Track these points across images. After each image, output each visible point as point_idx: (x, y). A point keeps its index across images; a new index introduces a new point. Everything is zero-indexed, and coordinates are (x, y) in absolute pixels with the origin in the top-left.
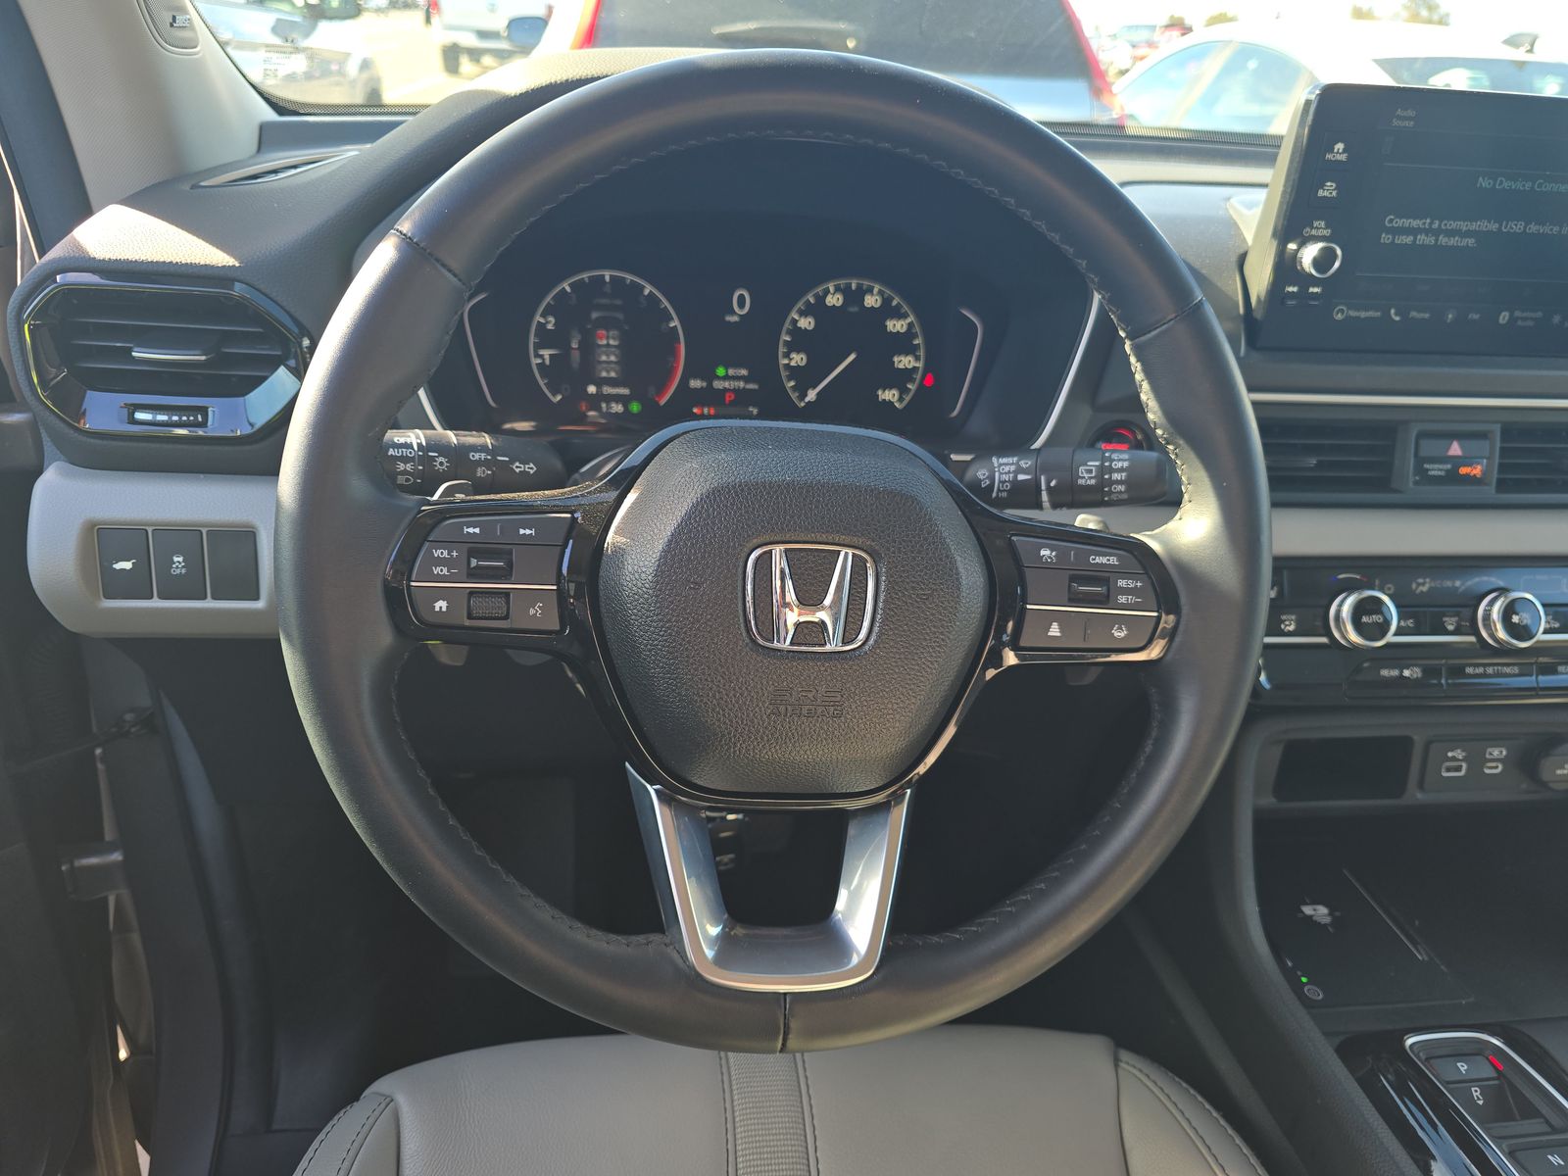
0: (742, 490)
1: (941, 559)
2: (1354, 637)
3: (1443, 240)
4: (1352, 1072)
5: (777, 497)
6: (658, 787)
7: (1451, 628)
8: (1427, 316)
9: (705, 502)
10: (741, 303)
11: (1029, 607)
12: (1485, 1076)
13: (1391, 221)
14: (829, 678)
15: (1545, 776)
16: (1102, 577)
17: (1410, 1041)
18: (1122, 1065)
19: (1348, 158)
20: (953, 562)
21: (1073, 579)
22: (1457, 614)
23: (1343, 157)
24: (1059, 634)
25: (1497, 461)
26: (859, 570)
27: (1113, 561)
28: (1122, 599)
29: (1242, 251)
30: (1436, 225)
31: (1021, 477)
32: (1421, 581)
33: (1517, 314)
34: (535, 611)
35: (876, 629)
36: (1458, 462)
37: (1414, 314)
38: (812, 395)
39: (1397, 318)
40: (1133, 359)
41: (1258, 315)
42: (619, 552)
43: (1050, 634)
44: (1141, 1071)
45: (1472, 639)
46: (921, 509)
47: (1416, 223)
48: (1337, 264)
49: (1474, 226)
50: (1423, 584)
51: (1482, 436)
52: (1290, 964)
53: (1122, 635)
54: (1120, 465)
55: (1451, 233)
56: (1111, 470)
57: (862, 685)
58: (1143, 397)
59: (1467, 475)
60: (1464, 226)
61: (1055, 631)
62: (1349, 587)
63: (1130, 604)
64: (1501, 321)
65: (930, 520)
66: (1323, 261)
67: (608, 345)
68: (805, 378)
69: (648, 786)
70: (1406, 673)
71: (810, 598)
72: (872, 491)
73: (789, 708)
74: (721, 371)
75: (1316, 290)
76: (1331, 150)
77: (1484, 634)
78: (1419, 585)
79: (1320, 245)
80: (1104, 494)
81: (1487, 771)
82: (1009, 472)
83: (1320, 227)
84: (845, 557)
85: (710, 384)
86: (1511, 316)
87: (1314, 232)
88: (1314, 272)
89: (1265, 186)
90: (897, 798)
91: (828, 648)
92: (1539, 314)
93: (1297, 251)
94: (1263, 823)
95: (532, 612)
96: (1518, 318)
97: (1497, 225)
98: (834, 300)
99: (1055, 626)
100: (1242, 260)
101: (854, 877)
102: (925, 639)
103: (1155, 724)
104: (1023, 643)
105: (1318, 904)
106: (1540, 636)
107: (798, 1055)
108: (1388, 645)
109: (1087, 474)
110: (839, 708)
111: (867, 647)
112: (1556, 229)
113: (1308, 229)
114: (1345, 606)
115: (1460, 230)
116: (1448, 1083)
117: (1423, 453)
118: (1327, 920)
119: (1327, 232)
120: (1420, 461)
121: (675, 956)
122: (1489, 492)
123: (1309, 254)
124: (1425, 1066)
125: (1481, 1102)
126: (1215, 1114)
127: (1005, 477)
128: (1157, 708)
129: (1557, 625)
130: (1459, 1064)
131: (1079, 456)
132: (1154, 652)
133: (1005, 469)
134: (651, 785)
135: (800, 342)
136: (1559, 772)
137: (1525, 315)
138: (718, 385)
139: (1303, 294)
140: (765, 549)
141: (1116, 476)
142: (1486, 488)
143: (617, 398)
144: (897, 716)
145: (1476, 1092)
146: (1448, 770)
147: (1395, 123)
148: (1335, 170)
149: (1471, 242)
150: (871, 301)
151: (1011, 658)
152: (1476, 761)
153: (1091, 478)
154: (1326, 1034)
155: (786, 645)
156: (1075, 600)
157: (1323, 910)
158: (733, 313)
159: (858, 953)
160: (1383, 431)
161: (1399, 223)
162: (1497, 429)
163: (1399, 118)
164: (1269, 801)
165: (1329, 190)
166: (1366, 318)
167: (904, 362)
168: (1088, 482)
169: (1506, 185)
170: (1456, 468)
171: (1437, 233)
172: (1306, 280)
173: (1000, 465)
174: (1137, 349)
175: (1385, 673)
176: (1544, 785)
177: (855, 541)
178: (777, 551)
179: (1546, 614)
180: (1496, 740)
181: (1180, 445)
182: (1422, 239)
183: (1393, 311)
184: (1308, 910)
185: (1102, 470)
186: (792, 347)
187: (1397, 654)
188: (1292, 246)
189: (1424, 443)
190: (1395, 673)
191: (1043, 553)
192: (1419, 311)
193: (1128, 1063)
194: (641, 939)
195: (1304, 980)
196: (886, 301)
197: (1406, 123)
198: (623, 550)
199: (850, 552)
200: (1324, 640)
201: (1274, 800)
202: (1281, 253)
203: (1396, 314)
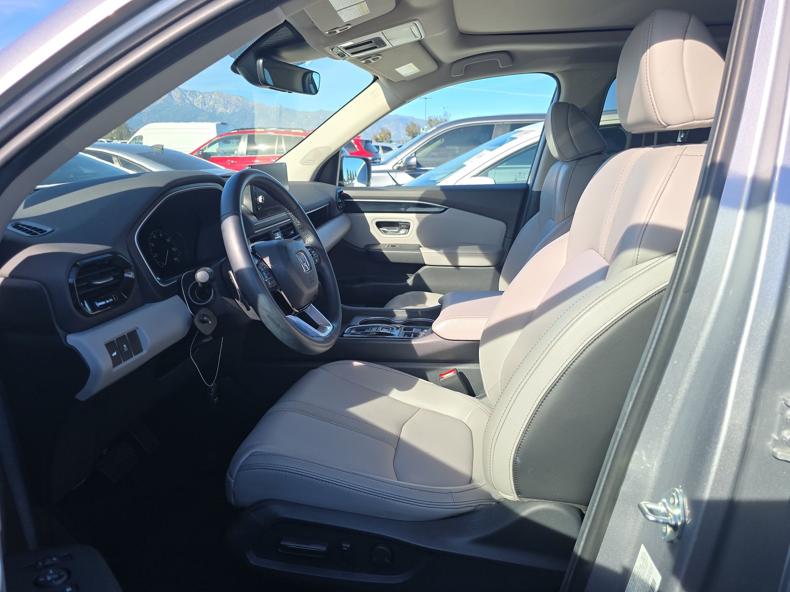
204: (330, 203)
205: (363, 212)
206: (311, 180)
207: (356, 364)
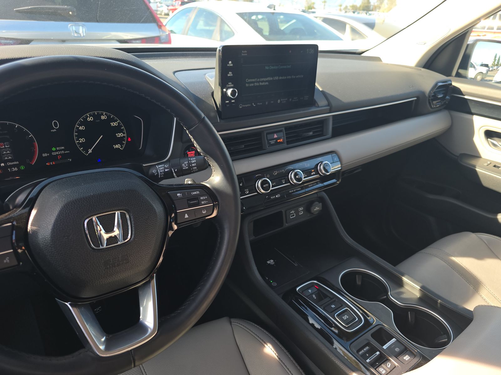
0: (77, 202)
1: (148, 207)
2: (263, 191)
3: (261, 84)
4: (286, 302)
5: (90, 201)
6: (69, 303)
7: (284, 182)
8: (261, 104)
9: (64, 209)
10: (56, 125)
11: (178, 211)
12: (315, 291)
13: (247, 80)
14: (122, 252)
15: (312, 212)
16: (196, 198)
17: (297, 289)
18: (232, 323)
19: (233, 65)
20: (152, 206)
21: (188, 200)
22: (284, 179)
23: (232, 65)
24: (188, 217)
25: (285, 137)
26: (123, 216)
27: (198, 192)
28: (203, 203)
29: (212, 91)
30: (258, 80)
31: (166, 170)
32: (275, 172)
33: (282, 100)
34: (7, 260)
35: (133, 233)
36: (277, 139)
37: (258, 104)
38: (90, 151)
39: (255, 106)
40: (190, 135)
41: (220, 110)
42: (35, 233)
43: (185, 217)
44: (237, 323)
45: (289, 184)
46: (139, 193)
47: (253, 80)
48: (237, 94)
49: (267, 79)
50: (276, 173)
51: (281, 131)
52: (267, 279)
53: (205, 212)
54: (193, 161)
55: (262, 82)
56: (192, 164)
57: (133, 251)
58: (195, 145)
59: (279, 142)
60: (265, 79)
61: (186, 216)
62: (259, 178)
63: (205, 204)
64: (278, 102)
65: (142, 196)
66: (233, 93)
67: (5, 148)
68: (86, 146)
69: (66, 303)
70: (277, 196)
71: (109, 230)
72: (121, 191)
73: (111, 266)
74: (54, 149)
75: (233, 101)
76: (228, 64)
77: (291, 182)
78: (275, 173)
79: (231, 89)
80: (191, 170)
81: (300, 214)
82: (162, 169)
83: (230, 84)
84: (117, 214)
85: (51, 154)
86: (280, 101)
87: (229, 86)
88: (231, 97)
89: (214, 68)
90: (152, 278)
91: (119, 243)
92: (286, 99)
93: (226, 91)
94: (252, 243)
95: (5, 261)
96: (282, 101)
97: (272, 78)
98: (90, 119)
99: (186, 215)
100: (213, 94)
101: (144, 303)
102: (149, 231)
103: (219, 233)
104: (178, 222)
105: (271, 260)
106: (303, 179)
107: (141, 366)
108: (271, 190)
109: (185, 166)
110: (127, 260)
111: (132, 239)
112: (286, 77)
113: (228, 85)
114: (259, 183)
115: (264, 81)
116: (307, 296)
117: (268, 139)
118: (273, 263)
119: (232, 85)
120: (268, 140)
121: (91, 354)
122: (285, 145)
123: (229, 92)
124: (302, 294)
125: (315, 298)
126: (258, 327)
127: (161, 171)
128: (219, 229)
129: (306, 176)
130: (309, 291)
131: (181, 161)
132: (214, 214)
133: (160, 168)
134: (67, 303)
135: (81, 134)
136: (315, 210)
137: (283, 100)
138: (53, 154)
139: (230, 102)
140: (90, 219)
141: (193, 165)
142: (284, 144)
143: (14, 166)
144: (146, 256)
145: (314, 296)
146: (292, 216)
147: (242, 54)
148: (230, 69)
149: (267, 83)
150: (103, 117)
151: (175, 227)
152: (297, 212)
153: (186, 167)
154: (279, 295)
155: (105, 246)
156: (190, 206)
157: (272, 261)
158: (54, 129)
159: (150, 328)
160: (258, 134)
161: (250, 80)
162: (283, 129)
163: (243, 53)
164: (253, 238)
165: (230, 74)
166: (247, 107)
167: (120, 135)
168: (186, 168)
169: (272, 68)
170: (277, 141)
171: (259, 82)
172: (230, 99)
173: (159, 168)
174: (190, 132)
175: (272, 198)
176: (312, 214)
177: (120, 208)
178: (94, 218)
179: (303, 174)
180: (300, 206)
181: (208, 157)
182: (256, 84)
183: (253, 104)
184: (268, 262)
185: (189, 164)
186: (79, 137)
187: (274, 192)
188: (224, 90)
189: (268, 136)
190: (274, 197)
191: (178, 195)
192: (259, 103)
193: (234, 322)
194: (77, 353)
195: (271, 281)
196: (109, 117)
197: (245, 54)
198: (36, 231)
199: (119, 212)
200: (256, 193)
201: (254, 237)
202: (222, 92)
203: (254, 104)
204: (418, 97)
205: (473, 114)
206: (418, 65)
207: (269, 350)
